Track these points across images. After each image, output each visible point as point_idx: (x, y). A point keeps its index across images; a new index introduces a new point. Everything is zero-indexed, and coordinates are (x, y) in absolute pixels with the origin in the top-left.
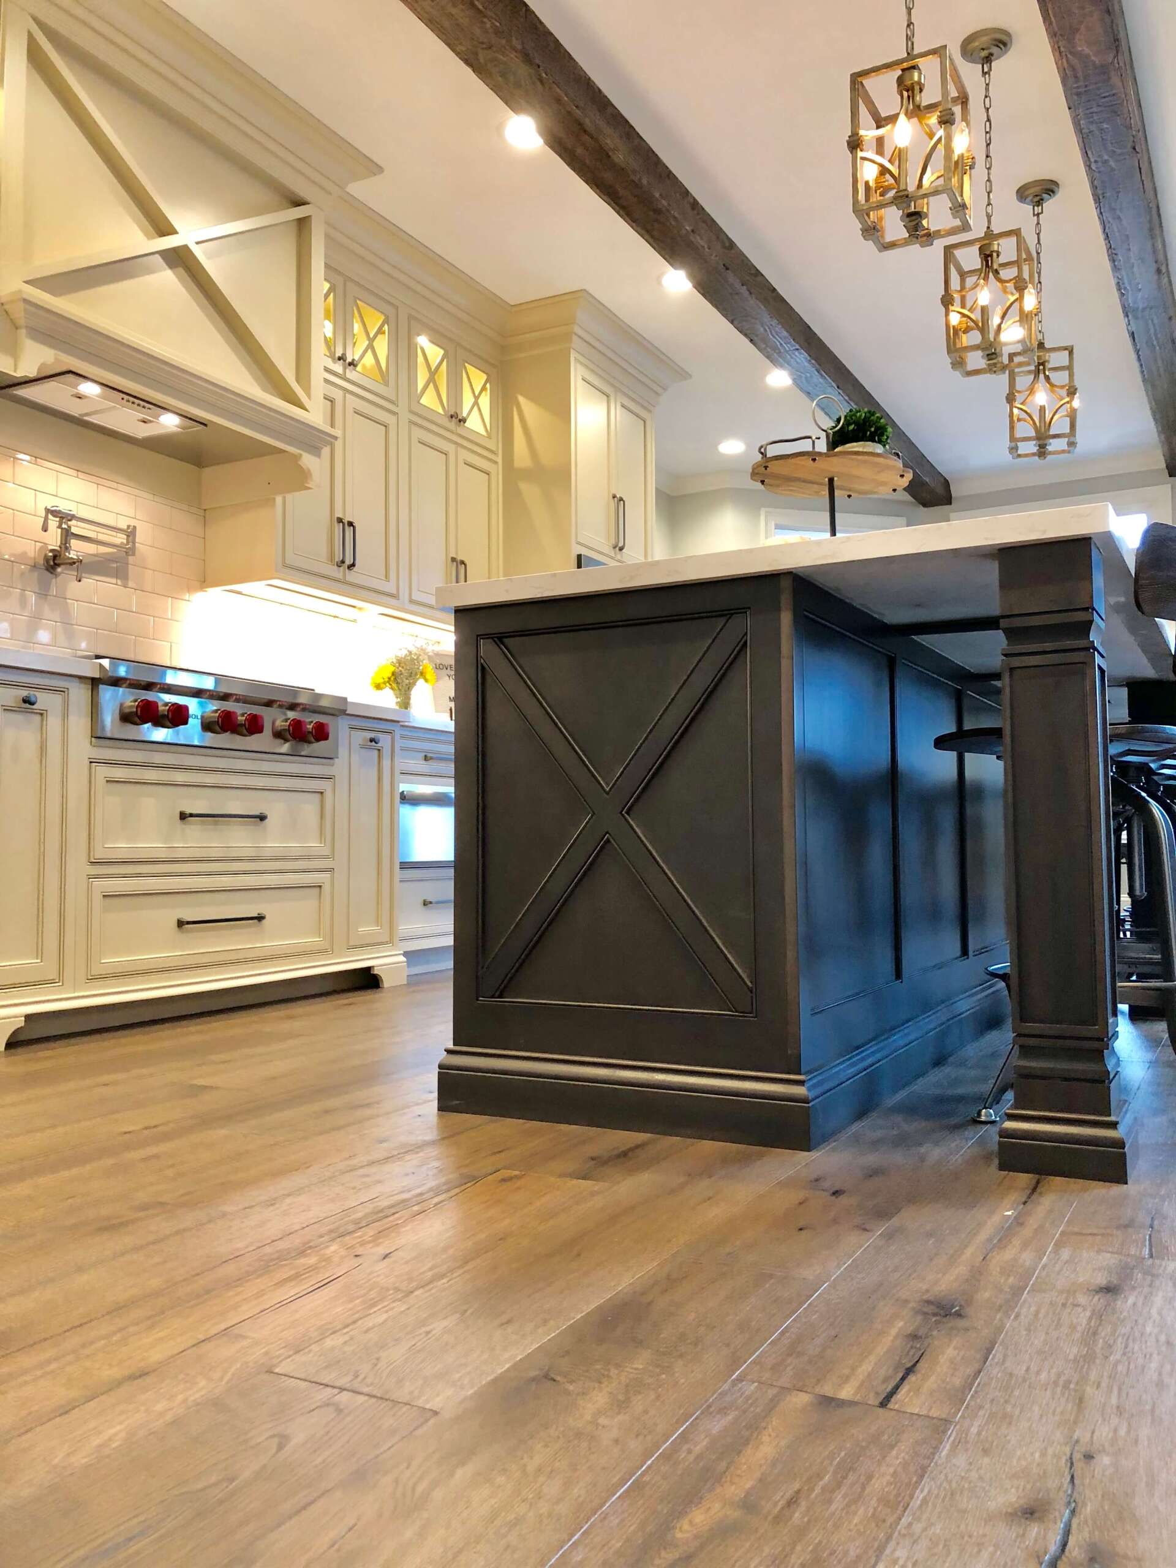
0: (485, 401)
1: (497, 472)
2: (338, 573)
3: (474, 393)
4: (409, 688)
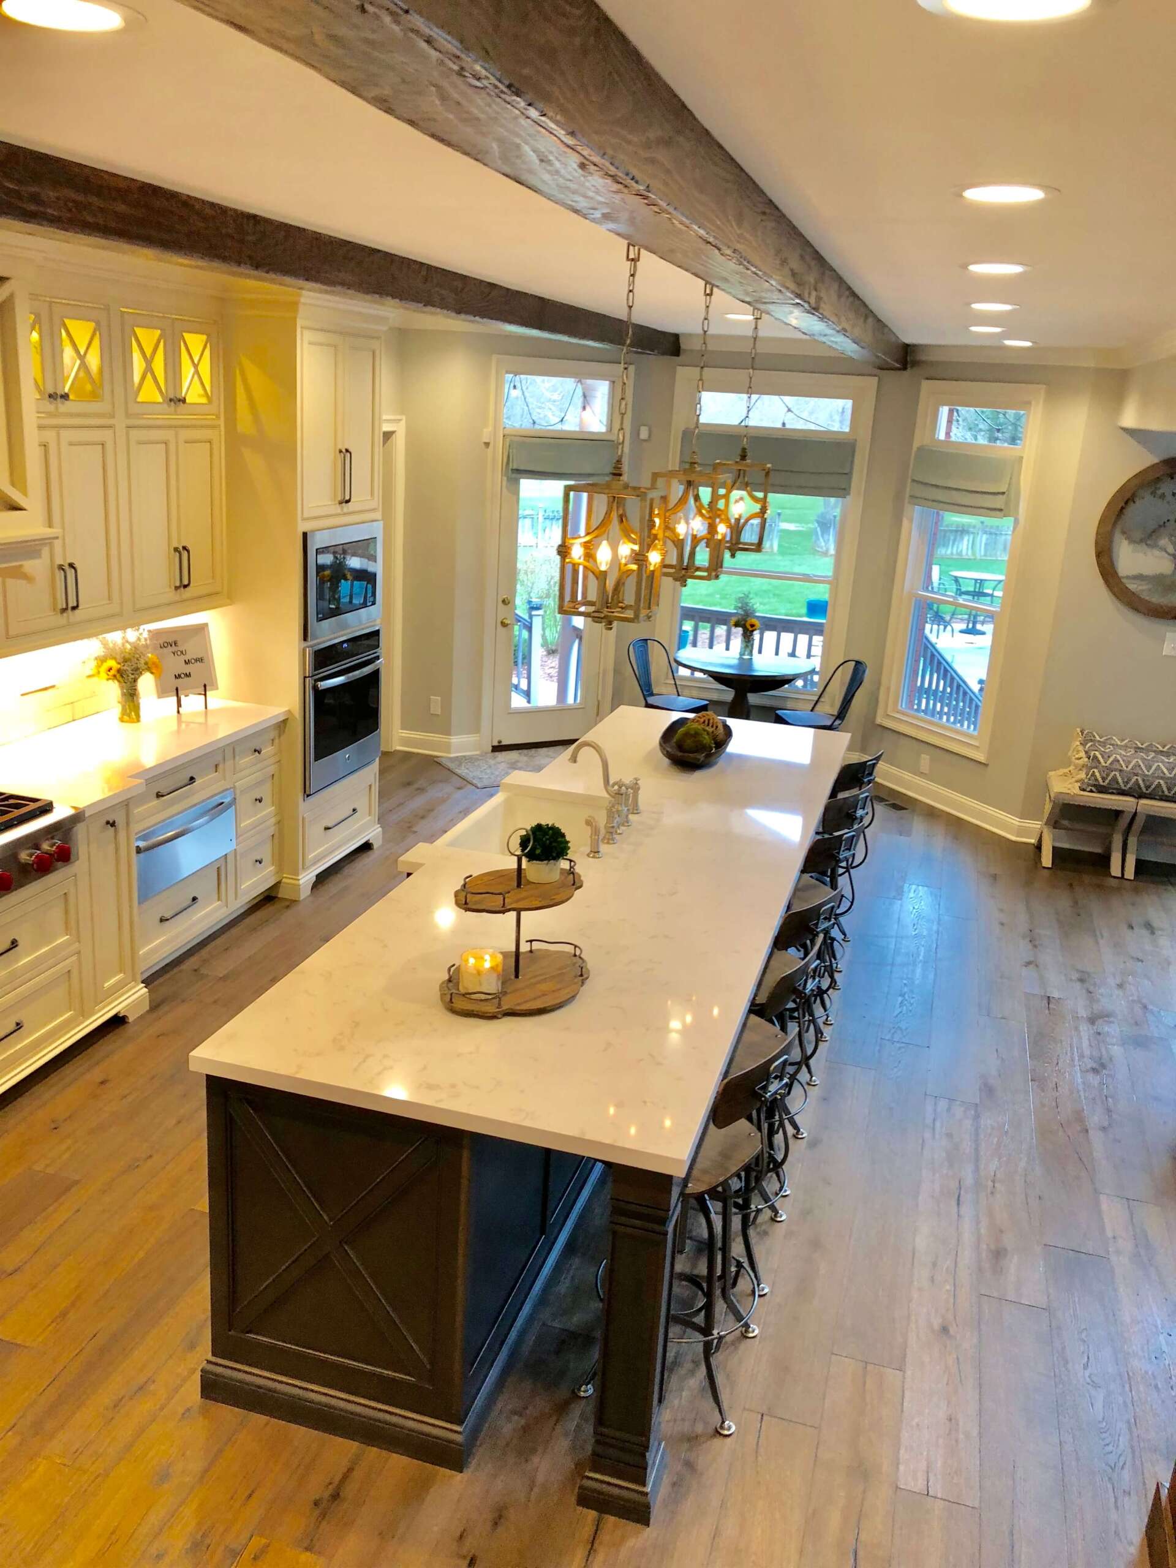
0: (205, 368)
1: (219, 437)
2: (62, 620)
3: (193, 361)
4: (135, 680)
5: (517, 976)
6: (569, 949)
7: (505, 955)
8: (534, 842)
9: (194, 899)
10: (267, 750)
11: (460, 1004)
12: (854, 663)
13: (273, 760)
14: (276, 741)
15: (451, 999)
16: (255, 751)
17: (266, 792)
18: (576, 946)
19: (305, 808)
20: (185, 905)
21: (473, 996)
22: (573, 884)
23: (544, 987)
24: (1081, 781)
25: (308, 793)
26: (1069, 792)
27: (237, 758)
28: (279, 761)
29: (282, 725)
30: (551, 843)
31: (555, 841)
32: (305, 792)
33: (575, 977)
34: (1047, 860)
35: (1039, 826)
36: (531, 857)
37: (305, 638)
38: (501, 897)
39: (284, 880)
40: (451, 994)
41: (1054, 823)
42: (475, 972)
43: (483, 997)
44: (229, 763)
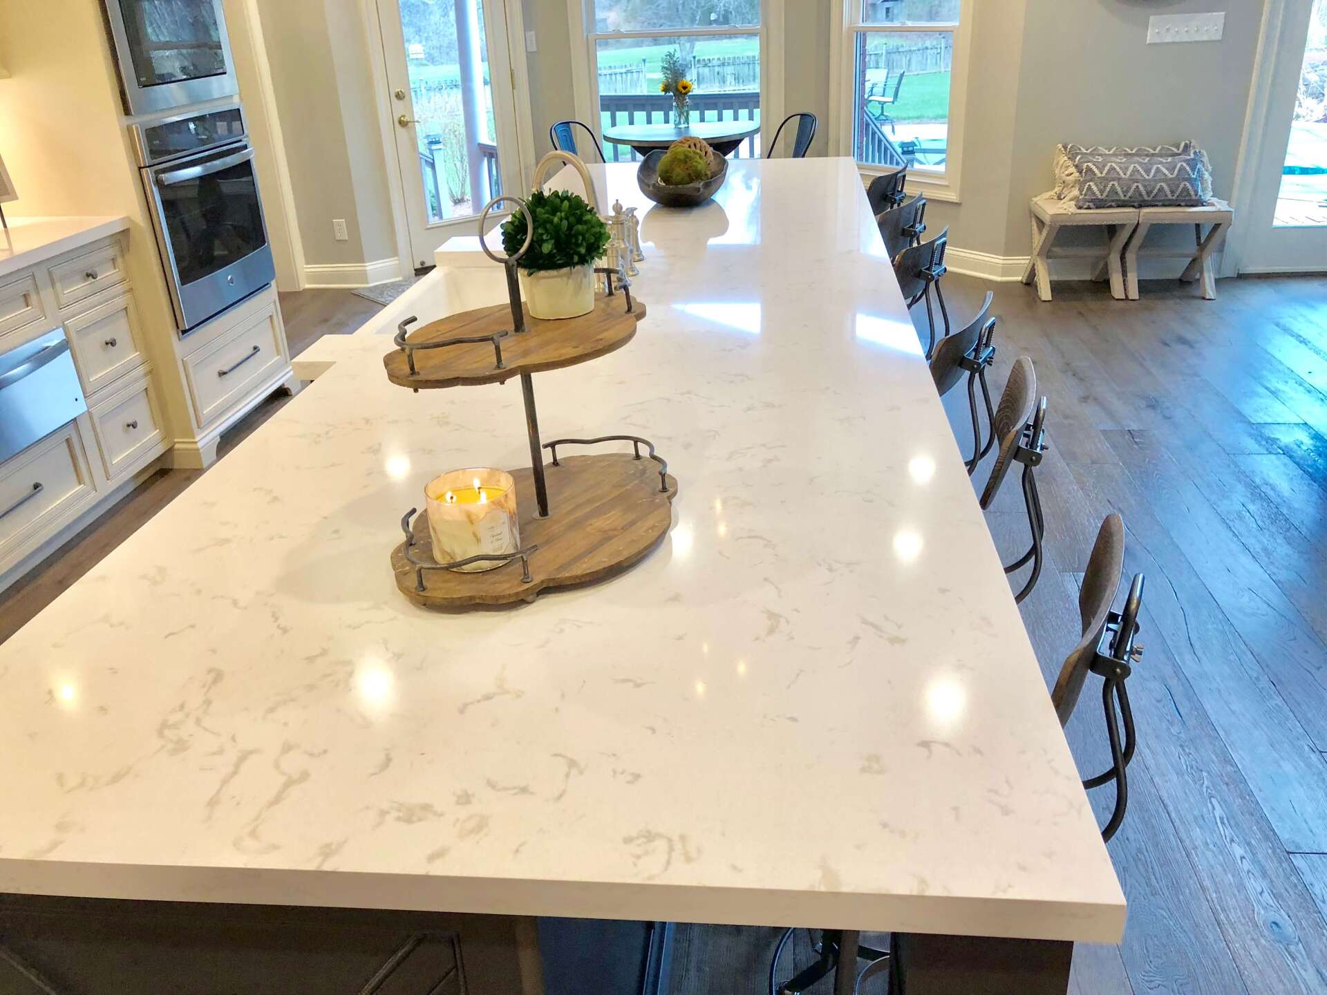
5: (544, 511)
6: (629, 447)
7: (517, 475)
8: (535, 229)
9: (36, 486)
10: (108, 274)
11: (440, 589)
12: (799, 116)
13: (119, 288)
14: (119, 260)
15: (421, 583)
16: (88, 275)
17: (120, 330)
18: (636, 441)
19: (180, 348)
20: (25, 494)
21: (467, 568)
22: (629, 310)
23: (601, 523)
24: (1075, 198)
25: (181, 328)
26: (1065, 212)
27: (58, 285)
28: (131, 290)
29: (122, 239)
30: (570, 227)
31: (580, 221)
32: (178, 328)
33: (654, 494)
34: (1045, 293)
35: (1028, 261)
36: (535, 262)
37: (127, 112)
38: (491, 347)
39: (177, 446)
40: (419, 573)
41: (1046, 254)
42: (463, 518)
43: (486, 564)
44: (47, 294)
